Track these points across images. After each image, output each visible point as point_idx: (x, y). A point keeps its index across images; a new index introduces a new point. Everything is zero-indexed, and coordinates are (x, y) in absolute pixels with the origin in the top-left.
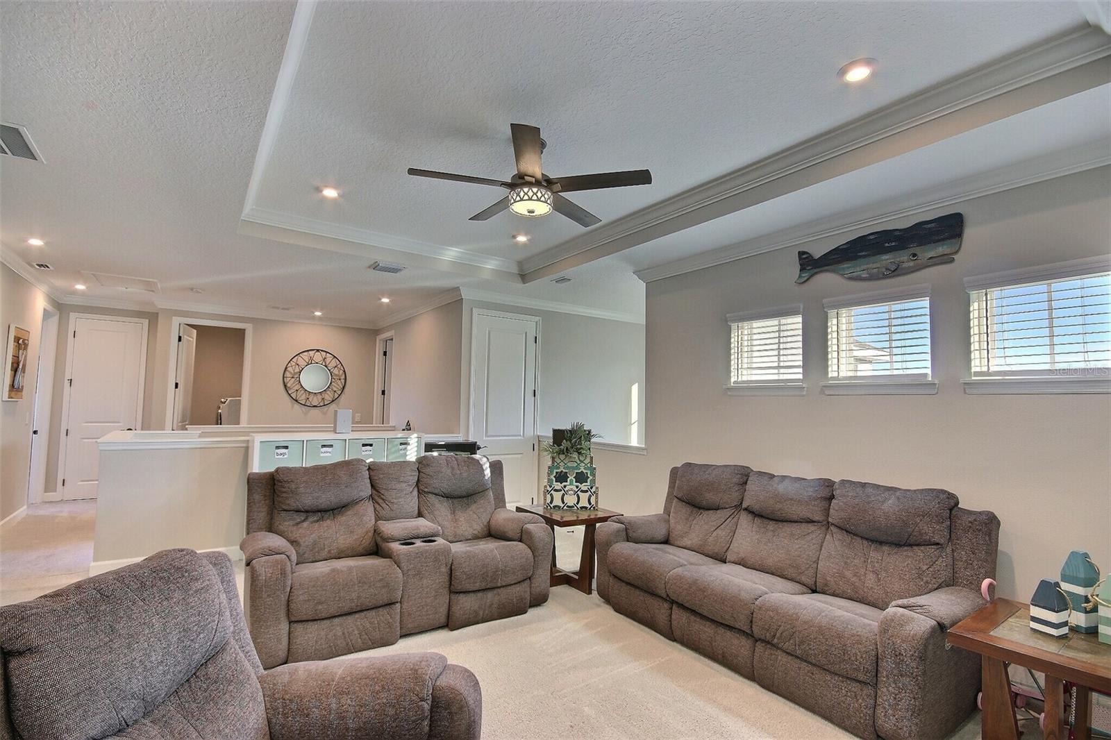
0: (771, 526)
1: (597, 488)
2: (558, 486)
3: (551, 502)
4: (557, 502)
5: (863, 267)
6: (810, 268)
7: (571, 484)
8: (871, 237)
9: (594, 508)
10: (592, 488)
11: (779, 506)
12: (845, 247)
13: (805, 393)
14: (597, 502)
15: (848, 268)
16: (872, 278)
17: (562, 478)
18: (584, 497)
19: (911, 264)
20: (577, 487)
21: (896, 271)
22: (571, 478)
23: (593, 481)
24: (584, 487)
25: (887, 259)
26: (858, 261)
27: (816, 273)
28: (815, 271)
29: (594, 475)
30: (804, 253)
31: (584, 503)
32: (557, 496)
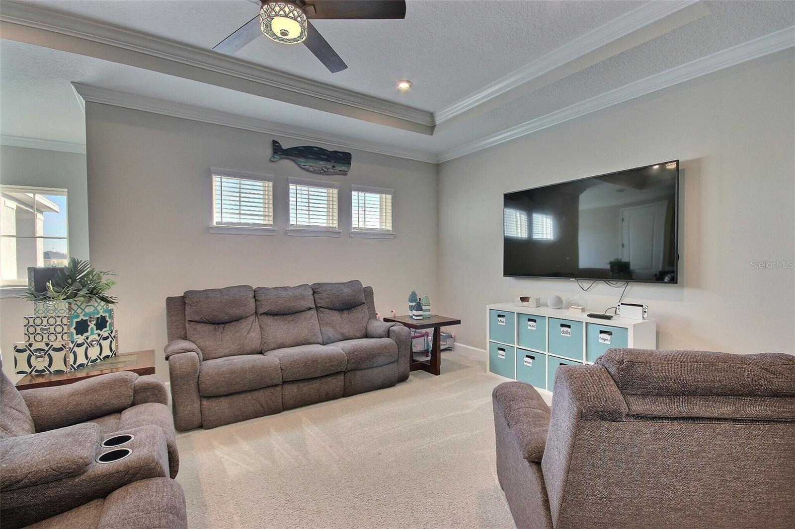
0: (290, 318)
1: (116, 331)
2: (80, 339)
3: (75, 362)
4: (81, 360)
5: (311, 164)
6: (280, 153)
7: (93, 334)
8: (315, 149)
9: (115, 354)
10: (111, 333)
11: (293, 304)
12: (301, 148)
13: (274, 234)
14: (117, 346)
15: (303, 162)
16: (314, 172)
17: (82, 327)
18: (106, 344)
19: (332, 171)
20: (99, 335)
21: (326, 173)
22: (92, 325)
23: (112, 324)
24: (105, 333)
25: (322, 164)
26: (309, 160)
27: (284, 158)
28: (284, 156)
29: (111, 317)
30: (277, 142)
31: (106, 352)
32: (80, 351)
